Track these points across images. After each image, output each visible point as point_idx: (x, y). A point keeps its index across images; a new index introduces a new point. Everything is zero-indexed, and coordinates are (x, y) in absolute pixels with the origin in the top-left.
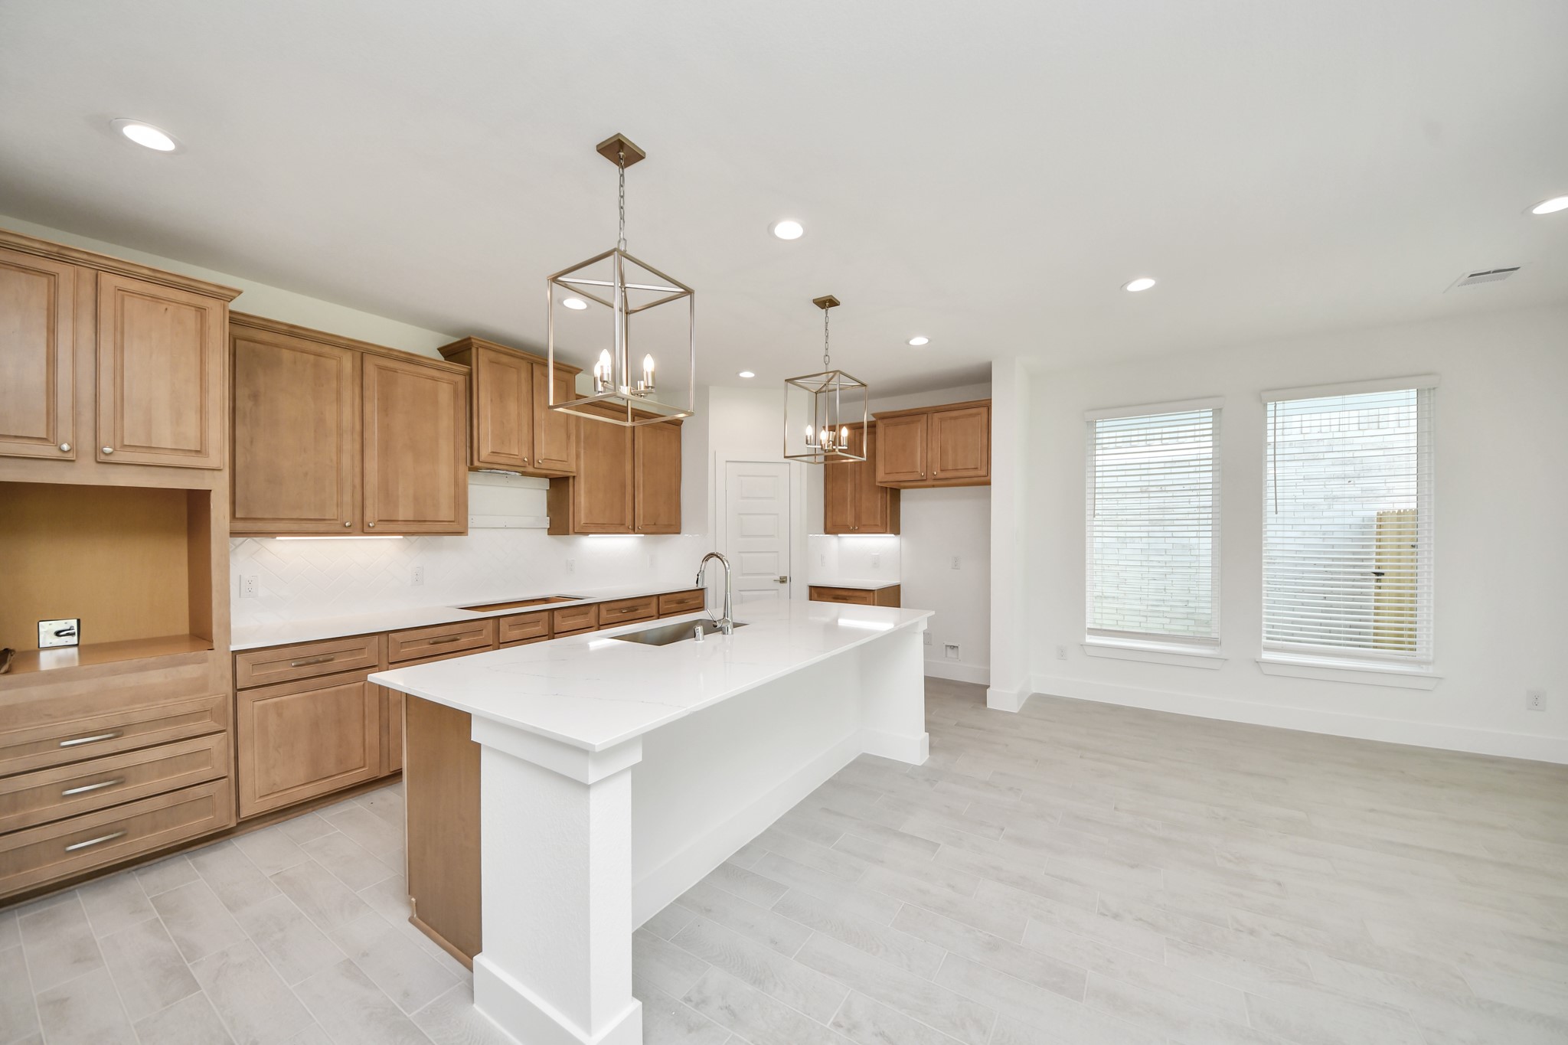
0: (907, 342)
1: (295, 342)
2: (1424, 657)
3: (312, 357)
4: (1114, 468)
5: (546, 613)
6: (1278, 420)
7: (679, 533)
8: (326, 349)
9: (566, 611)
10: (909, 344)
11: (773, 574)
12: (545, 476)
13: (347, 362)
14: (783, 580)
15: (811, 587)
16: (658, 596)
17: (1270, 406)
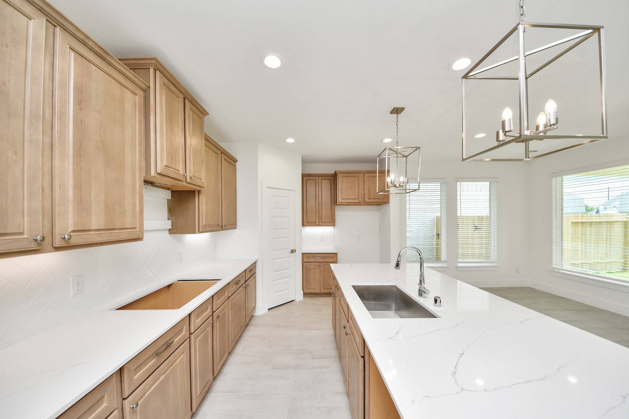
0: (382, 141)
2: (493, 261)
4: (418, 201)
6: (461, 188)
7: (235, 229)
10: (383, 142)
11: (288, 249)
12: (168, 189)
14: (292, 252)
15: (303, 254)
16: (246, 270)
17: (459, 184)
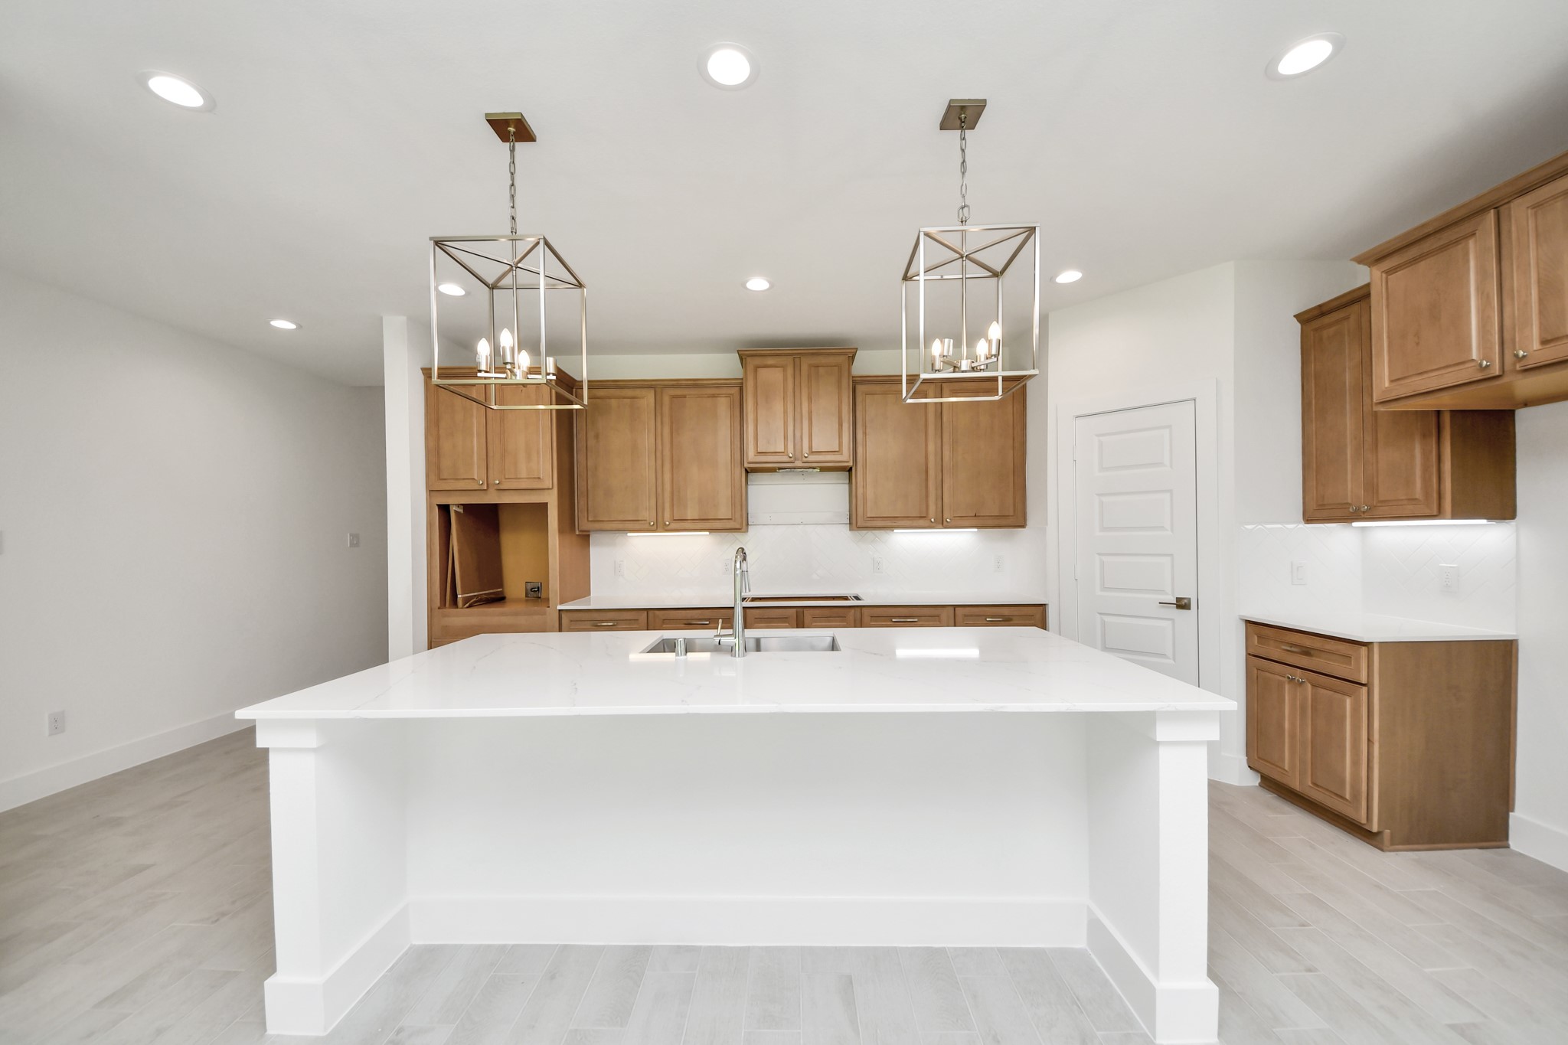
1: (617, 392)
3: (629, 400)
5: (794, 610)
7: (1023, 526)
8: (637, 392)
9: (817, 611)
11: (1162, 592)
13: (649, 397)
14: (1182, 604)
15: (1245, 623)
16: (955, 607)
